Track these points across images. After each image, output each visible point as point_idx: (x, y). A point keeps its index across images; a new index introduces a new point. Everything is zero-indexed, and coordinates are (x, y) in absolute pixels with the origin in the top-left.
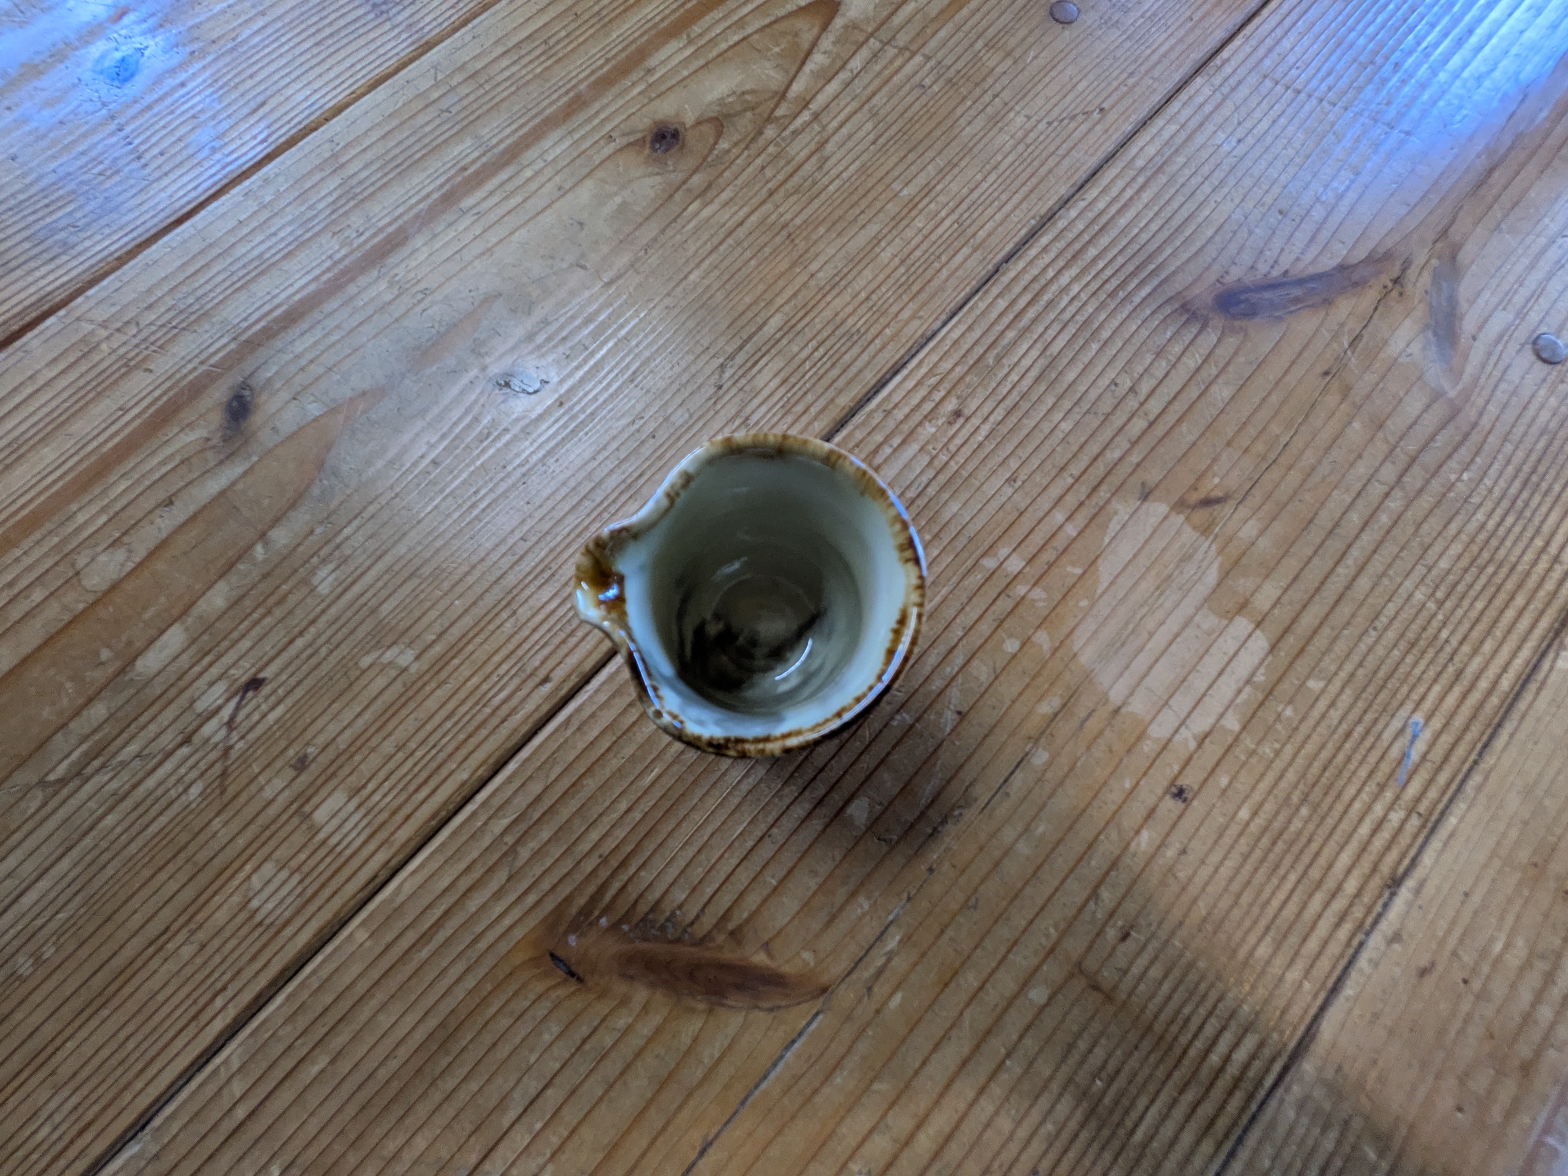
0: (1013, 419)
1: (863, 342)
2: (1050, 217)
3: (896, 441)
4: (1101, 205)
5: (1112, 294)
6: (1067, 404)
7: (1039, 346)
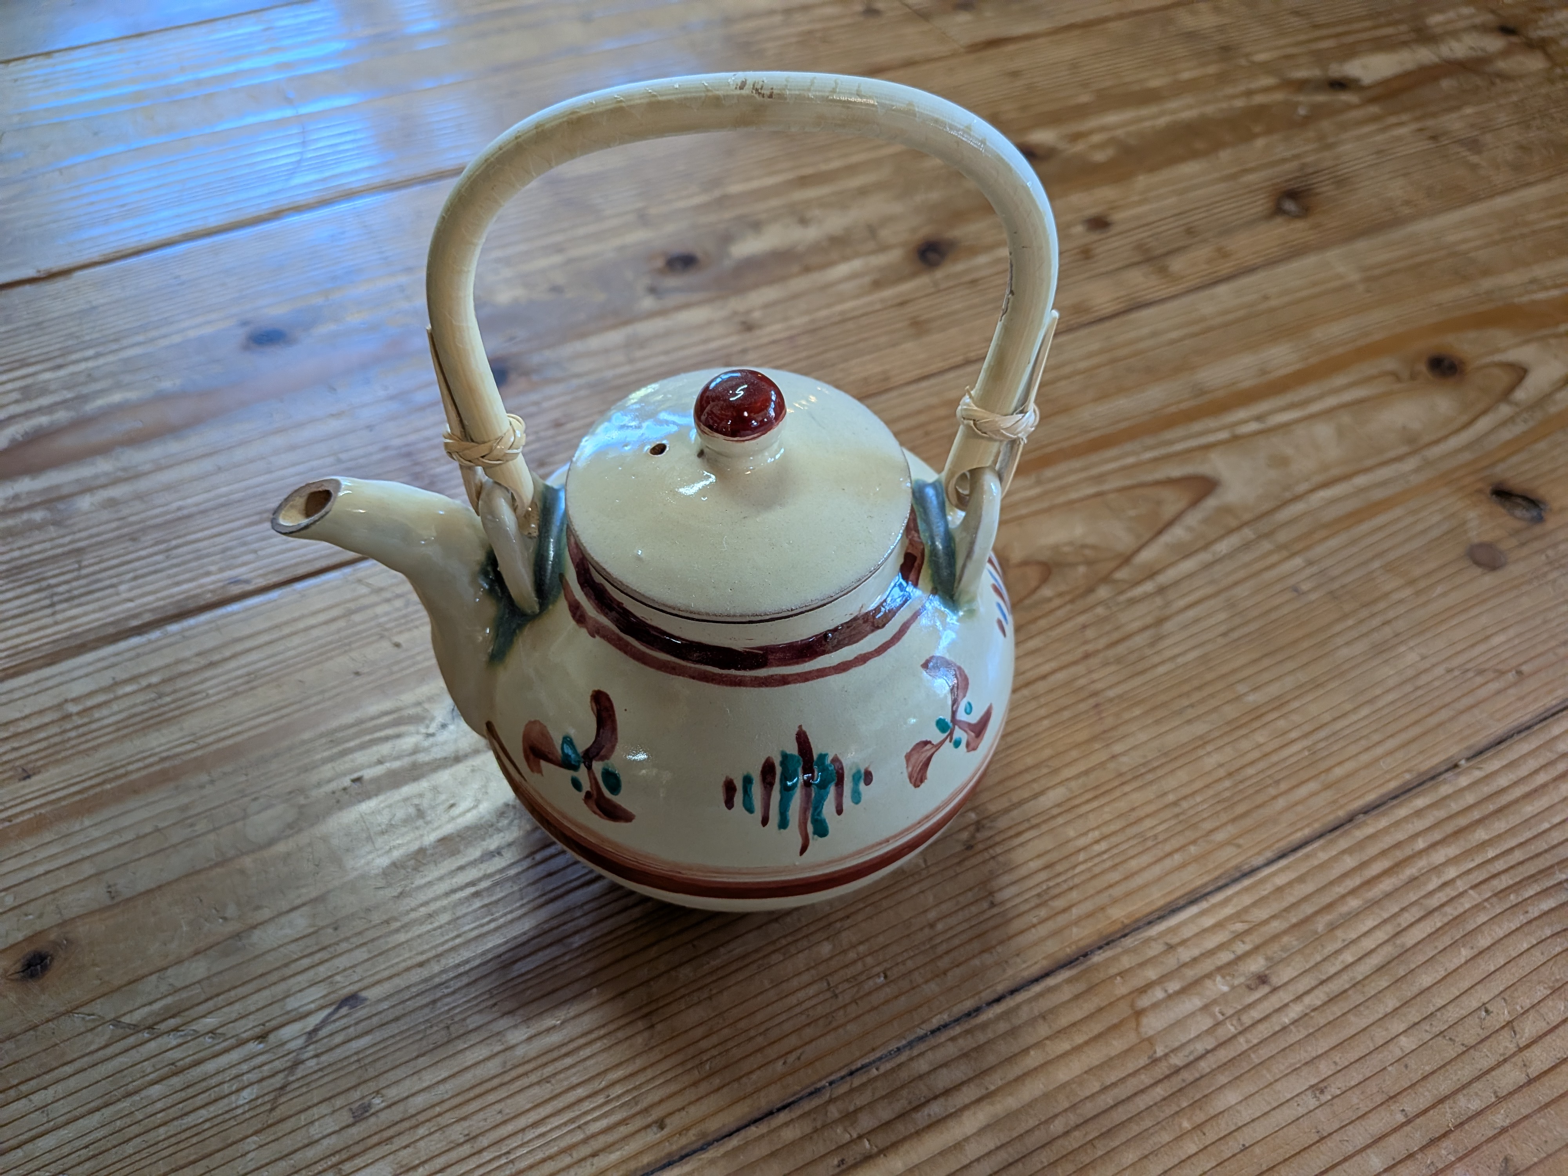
0: (1336, 1010)
1: (1158, 852)
2: (1432, 778)
3: (1174, 986)
4: (1503, 781)
5: (1501, 894)
6: (1413, 1015)
7: (1390, 929)
